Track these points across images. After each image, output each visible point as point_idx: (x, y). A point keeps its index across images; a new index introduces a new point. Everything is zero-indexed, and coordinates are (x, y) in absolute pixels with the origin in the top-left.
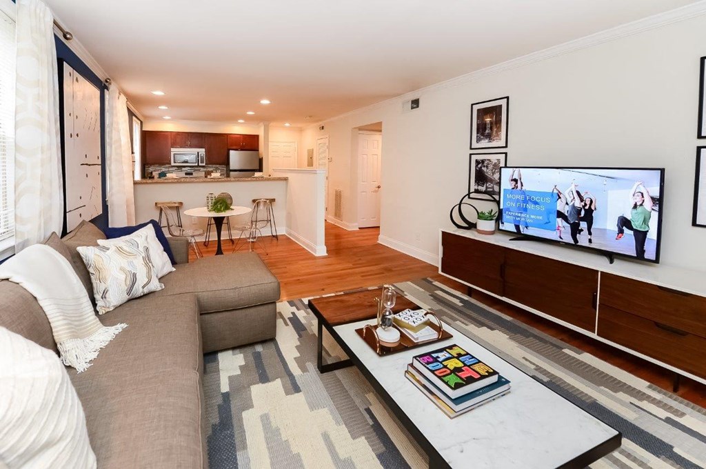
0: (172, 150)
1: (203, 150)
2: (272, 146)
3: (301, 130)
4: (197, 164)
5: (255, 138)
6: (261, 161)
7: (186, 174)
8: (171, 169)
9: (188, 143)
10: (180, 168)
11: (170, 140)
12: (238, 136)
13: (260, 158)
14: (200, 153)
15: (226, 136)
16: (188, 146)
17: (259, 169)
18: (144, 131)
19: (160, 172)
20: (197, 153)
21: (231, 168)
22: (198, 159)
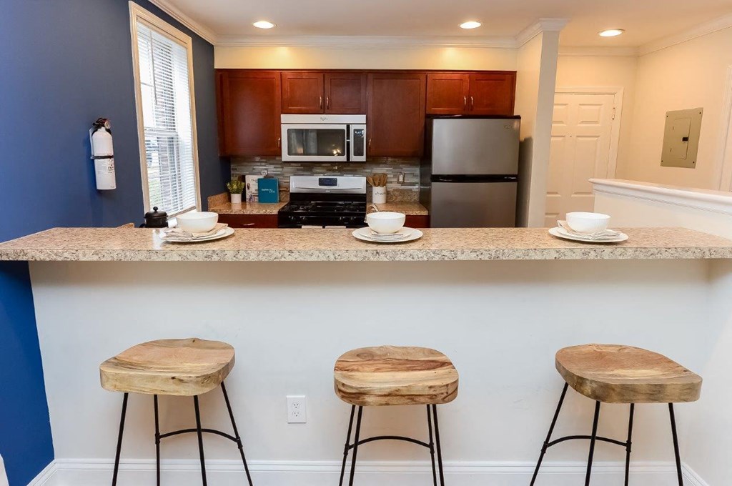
0: (284, 118)
1: (362, 118)
3: (637, 55)
4: (343, 158)
5: (507, 79)
6: (523, 149)
7: (322, 182)
8: (287, 169)
9: (324, 100)
10: (308, 168)
11: (278, 92)
12: (456, 76)
13: (522, 138)
14: (352, 128)
15: (422, 77)
16: (324, 110)
17: (516, 173)
18: (217, 69)
19: (261, 177)
20: (344, 127)
21: (436, 170)
22: (348, 143)
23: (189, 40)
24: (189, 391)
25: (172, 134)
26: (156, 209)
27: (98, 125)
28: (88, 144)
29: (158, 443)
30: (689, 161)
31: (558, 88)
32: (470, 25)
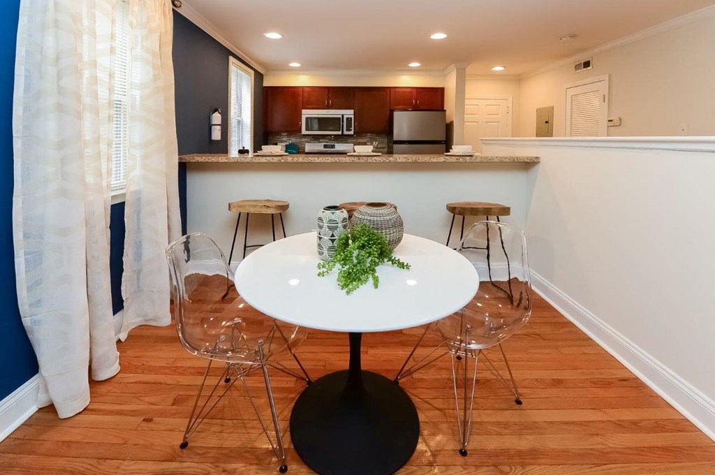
0: (304, 111)
1: (352, 112)
2: (470, 106)
3: (519, 80)
4: (340, 133)
5: (438, 93)
6: (449, 128)
7: (325, 146)
8: (303, 140)
9: (328, 103)
10: (316, 138)
11: (301, 98)
12: (408, 90)
13: (448, 121)
14: (345, 117)
15: (388, 91)
16: (328, 107)
17: (445, 139)
18: (265, 87)
19: (288, 143)
20: (341, 116)
21: (396, 138)
22: (343, 125)
23: (253, 72)
24: (270, 211)
25: (239, 118)
26: (244, 148)
27: (216, 110)
28: (209, 119)
29: (245, 250)
30: (549, 133)
31: (467, 96)
32: (415, 65)
